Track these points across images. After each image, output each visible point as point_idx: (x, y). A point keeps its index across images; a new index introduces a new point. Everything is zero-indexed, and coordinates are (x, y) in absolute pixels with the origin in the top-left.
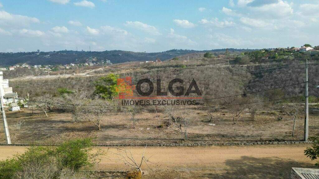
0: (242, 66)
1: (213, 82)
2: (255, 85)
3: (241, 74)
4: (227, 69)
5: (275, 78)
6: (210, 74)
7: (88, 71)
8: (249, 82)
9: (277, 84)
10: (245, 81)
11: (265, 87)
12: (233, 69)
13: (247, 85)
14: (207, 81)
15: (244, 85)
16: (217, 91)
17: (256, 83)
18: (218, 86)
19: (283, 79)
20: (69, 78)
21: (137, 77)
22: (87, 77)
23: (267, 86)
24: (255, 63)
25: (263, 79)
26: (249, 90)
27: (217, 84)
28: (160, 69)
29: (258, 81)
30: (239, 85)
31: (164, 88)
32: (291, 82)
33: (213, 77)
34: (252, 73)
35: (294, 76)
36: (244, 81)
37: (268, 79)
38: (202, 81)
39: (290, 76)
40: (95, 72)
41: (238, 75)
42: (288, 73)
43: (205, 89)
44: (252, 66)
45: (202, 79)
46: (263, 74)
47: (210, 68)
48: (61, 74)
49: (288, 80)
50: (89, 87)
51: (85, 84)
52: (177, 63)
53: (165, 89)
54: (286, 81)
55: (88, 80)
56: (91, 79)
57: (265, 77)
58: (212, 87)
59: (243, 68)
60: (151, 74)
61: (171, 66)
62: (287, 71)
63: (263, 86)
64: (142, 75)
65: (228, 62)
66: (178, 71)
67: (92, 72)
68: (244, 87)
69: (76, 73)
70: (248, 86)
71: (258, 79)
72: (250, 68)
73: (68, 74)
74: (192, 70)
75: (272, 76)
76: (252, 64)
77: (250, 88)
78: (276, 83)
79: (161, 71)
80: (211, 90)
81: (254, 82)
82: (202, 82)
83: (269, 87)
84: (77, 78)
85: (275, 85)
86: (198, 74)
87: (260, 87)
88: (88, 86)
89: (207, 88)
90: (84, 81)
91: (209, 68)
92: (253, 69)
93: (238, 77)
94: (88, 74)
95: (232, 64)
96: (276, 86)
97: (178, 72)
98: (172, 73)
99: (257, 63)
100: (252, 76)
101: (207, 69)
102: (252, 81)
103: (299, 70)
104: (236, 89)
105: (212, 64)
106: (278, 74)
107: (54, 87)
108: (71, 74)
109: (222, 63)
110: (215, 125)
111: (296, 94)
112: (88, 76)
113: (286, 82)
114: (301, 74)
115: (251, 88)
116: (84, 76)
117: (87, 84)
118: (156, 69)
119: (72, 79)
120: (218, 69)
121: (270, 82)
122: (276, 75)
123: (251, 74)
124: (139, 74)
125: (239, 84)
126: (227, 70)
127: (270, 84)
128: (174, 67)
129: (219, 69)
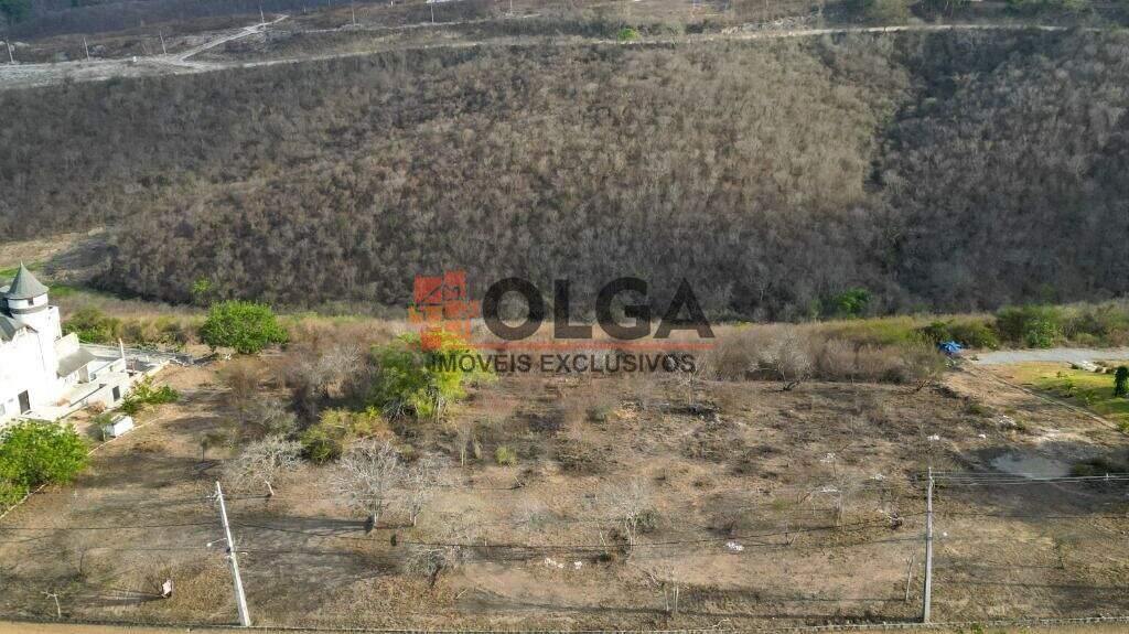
0: (876, 35)
1: (752, 121)
2: (920, 126)
3: (867, 75)
4: (815, 51)
5: (1003, 99)
6: (740, 76)
7: (193, 39)
8: (900, 116)
9: (1008, 132)
10: (882, 107)
11: (959, 142)
12: (837, 48)
13: (892, 127)
14: (726, 116)
15: (877, 128)
16: (768, 164)
17: (927, 119)
18: (771, 140)
19: (1029, 109)
20: (114, 82)
21: (423, 78)
22: (196, 75)
23: (967, 137)
24: (930, 20)
25: (953, 100)
26: (894, 155)
27: (769, 129)
28: (525, 41)
29: (935, 111)
30: (858, 129)
31: (547, 149)
32: (1060, 124)
33: (753, 97)
34: (913, 67)
35: (1075, 97)
36: (877, 111)
37: (974, 103)
38: (708, 113)
39: (1059, 94)
40: (230, 49)
41: (857, 79)
42: (1054, 78)
43: (716, 157)
44: (917, 34)
45: (706, 108)
46: (957, 78)
47: (743, 45)
48: (71, 55)
49: (1046, 116)
50: (212, 126)
51: (194, 114)
52: (599, 11)
53: (551, 153)
54: (1043, 117)
55: (203, 94)
56: (218, 87)
57: (962, 93)
58: (748, 144)
59: (880, 41)
60: (486, 63)
61: (573, 28)
62: (1051, 71)
63: (951, 139)
64: (445, 65)
65: (820, 14)
66: (603, 56)
67: (212, 50)
68: (878, 136)
69: (140, 53)
70: (892, 135)
71: (932, 100)
72: (908, 45)
73: (102, 55)
74: (665, 53)
75: (991, 88)
76: (917, 24)
77: (898, 147)
78: (1000, 122)
79: (529, 52)
80: (745, 160)
81: (920, 114)
82: (707, 122)
83: (973, 145)
84: (149, 81)
85: (997, 136)
86: (689, 78)
87: (940, 142)
88: (207, 122)
89: (726, 152)
90: (188, 97)
91: (737, 43)
92: (920, 49)
93: (856, 91)
94: (197, 57)
95: (837, 22)
96: (1000, 140)
97: (606, 66)
98: (579, 68)
99: (939, 18)
100: (911, 80)
101: (727, 50)
102: (912, 108)
103: (1099, 67)
104: (843, 153)
105: (751, 21)
106: (1016, 84)
107: (54, 127)
108: (120, 55)
109: (795, 14)
110: (740, 548)
111: (1071, 180)
112: (200, 67)
113: (1041, 126)
114: (1103, 89)
115: (905, 144)
116: (183, 72)
117: (203, 116)
118: (510, 41)
119: (130, 85)
120: (773, 50)
121: (979, 122)
122: (1008, 89)
123: (912, 71)
124: (431, 65)
125: (858, 123)
126: (813, 56)
127: (981, 128)
128: (584, 31)
129: (778, 49)
